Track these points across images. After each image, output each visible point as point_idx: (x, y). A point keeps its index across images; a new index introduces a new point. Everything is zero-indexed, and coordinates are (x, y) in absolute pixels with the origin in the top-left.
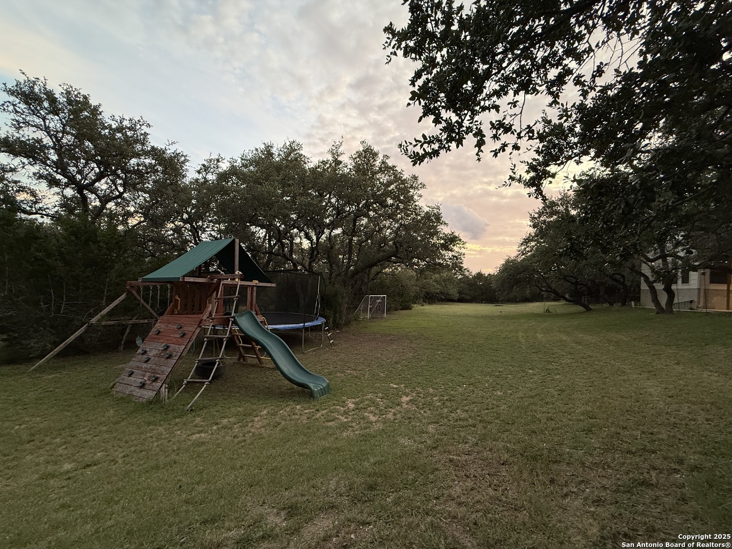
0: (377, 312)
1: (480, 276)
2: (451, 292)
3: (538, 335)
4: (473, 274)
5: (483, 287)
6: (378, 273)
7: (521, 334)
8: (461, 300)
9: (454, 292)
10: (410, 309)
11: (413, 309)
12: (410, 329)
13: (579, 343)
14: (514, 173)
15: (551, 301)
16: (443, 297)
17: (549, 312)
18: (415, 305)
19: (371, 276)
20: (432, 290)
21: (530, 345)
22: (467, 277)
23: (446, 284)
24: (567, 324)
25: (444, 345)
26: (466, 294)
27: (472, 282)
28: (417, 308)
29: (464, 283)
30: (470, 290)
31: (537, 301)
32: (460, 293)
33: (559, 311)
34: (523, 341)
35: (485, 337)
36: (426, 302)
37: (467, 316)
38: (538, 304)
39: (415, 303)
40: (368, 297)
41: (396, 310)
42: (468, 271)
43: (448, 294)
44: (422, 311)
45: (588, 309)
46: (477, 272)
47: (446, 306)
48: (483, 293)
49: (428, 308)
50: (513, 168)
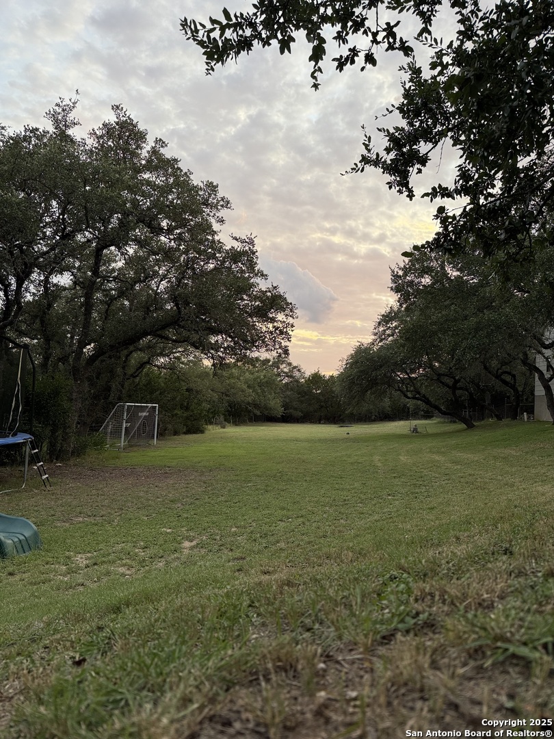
0: (139, 435)
1: (316, 378)
2: (272, 403)
3: (401, 458)
4: (308, 374)
5: (321, 397)
6: (142, 365)
7: (376, 458)
8: (286, 419)
9: (276, 404)
10: (202, 432)
11: (207, 432)
12: (200, 459)
13: (456, 463)
14: (369, 151)
15: (419, 419)
16: (258, 413)
17: (417, 432)
18: (210, 427)
19: (130, 371)
20: (240, 398)
21: (390, 468)
22: (297, 381)
23: (263, 391)
24: (441, 444)
25: (258, 476)
26: (295, 409)
27: (306, 389)
28: (213, 430)
29: (292, 390)
30: (302, 402)
31: (401, 419)
32: (286, 406)
33: (430, 431)
34: (379, 464)
35: (324, 462)
36: (229, 422)
37: (297, 440)
38: (402, 423)
39: (211, 423)
40: (123, 406)
41: (176, 433)
42: (299, 370)
43: (266, 408)
44: (222, 435)
45: (470, 426)
46: (313, 372)
47: (262, 428)
48: (322, 407)
49: (232, 431)
50: (367, 143)
